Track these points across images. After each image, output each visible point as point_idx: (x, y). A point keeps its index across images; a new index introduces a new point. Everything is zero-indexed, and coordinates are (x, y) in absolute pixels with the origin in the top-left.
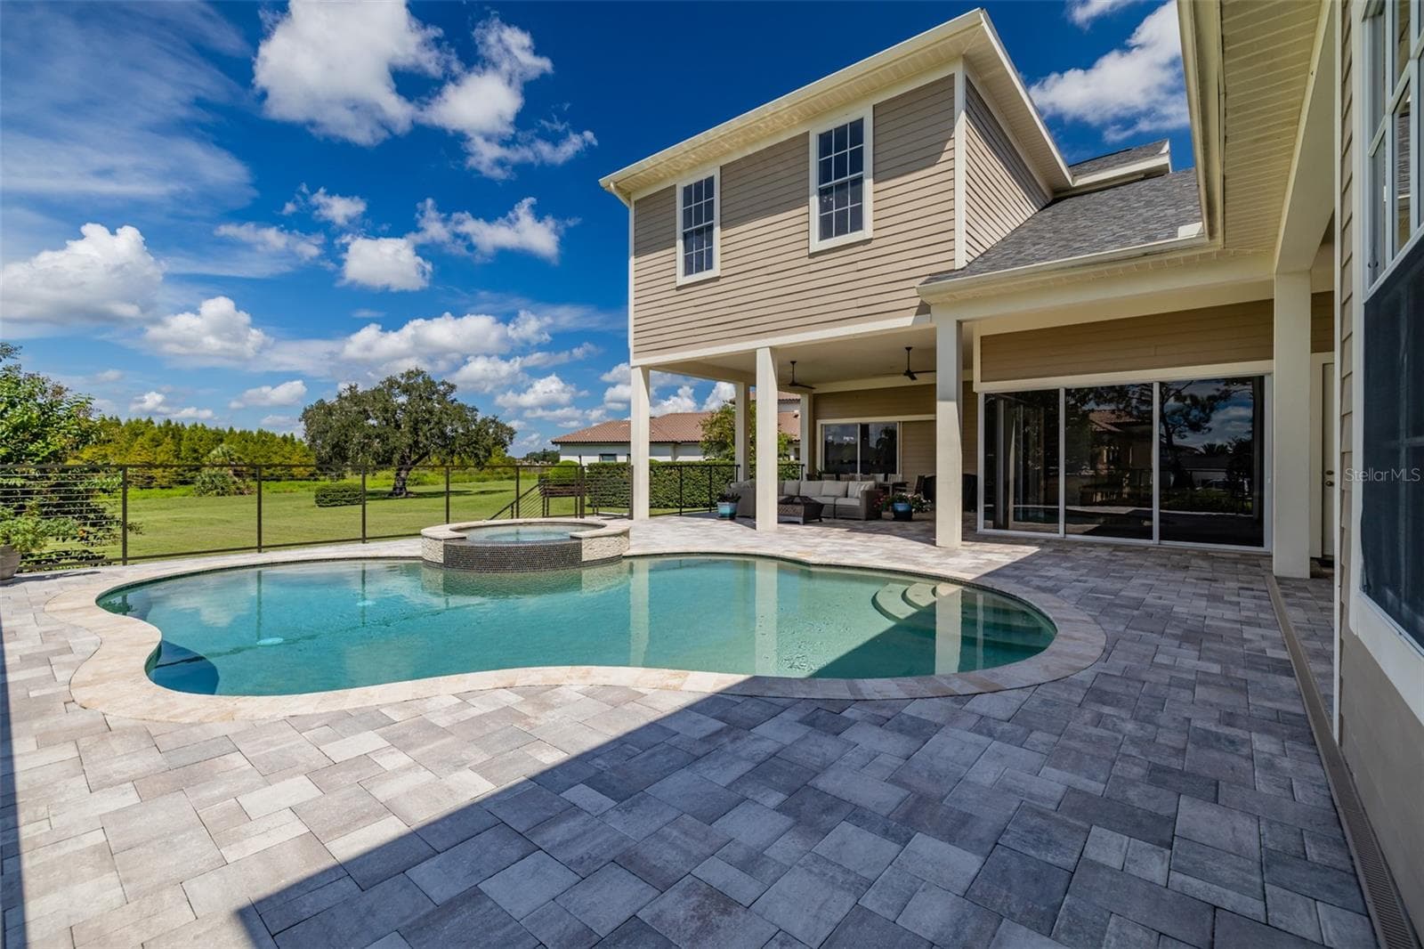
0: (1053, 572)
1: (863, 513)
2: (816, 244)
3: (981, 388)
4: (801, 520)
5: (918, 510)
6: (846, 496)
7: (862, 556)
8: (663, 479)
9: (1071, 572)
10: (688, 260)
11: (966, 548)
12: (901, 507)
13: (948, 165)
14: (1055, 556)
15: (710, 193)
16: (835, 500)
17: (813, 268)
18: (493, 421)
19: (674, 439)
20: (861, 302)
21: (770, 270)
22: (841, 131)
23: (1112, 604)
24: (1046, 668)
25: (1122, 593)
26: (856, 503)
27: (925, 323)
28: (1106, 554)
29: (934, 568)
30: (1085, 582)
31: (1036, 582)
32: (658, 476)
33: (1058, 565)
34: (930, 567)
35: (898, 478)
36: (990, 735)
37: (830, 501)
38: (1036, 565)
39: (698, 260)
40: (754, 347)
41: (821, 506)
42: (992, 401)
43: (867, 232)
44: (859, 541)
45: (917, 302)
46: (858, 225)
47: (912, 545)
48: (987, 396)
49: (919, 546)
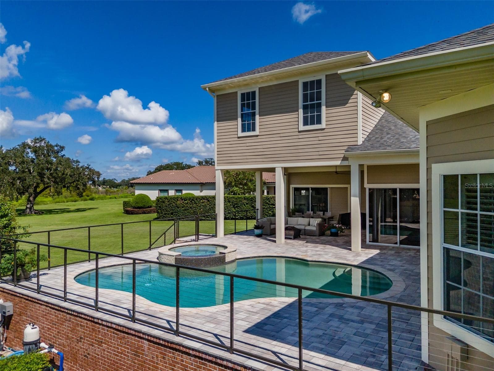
0: (394, 262)
1: (317, 233)
2: (302, 127)
3: (367, 186)
4: (292, 237)
5: (341, 231)
6: (309, 225)
7: (326, 256)
8: (199, 205)
9: (400, 262)
10: (243, 126)
11: (363, 252)
12: (333, 230)
13: (355, 100)
14: (395, 255)
15: (254, 98)
16: (305, 227)
17: (300, 137)
18: (88, 168)
19: (202, 182)
20: (321, 153)
21: (282, 135)
22: (312, 82)
23: (410, 275)
24: (389, 294)
25: (415, 271)
26: (314, 229)
27: (346, 163)
28: (413, 254)
29: (353, 262)
30: (404, 266)
31: (389, 267)
32: (196, 204)
33: (396, 260)
34: (352, 262)
35: (329, 214)
36: (376, 308)
37: (302, 227)
38: (389, 259)
39: (249, 126)
40: (275, 167)
41: (300, 230)
42: (372, 191)
43: (323, 125)
44: (321, 249)
45: (342, 156)
46: (319, 122)
47: (342, 250)
48: (370, 189)
49: (345, 251)
